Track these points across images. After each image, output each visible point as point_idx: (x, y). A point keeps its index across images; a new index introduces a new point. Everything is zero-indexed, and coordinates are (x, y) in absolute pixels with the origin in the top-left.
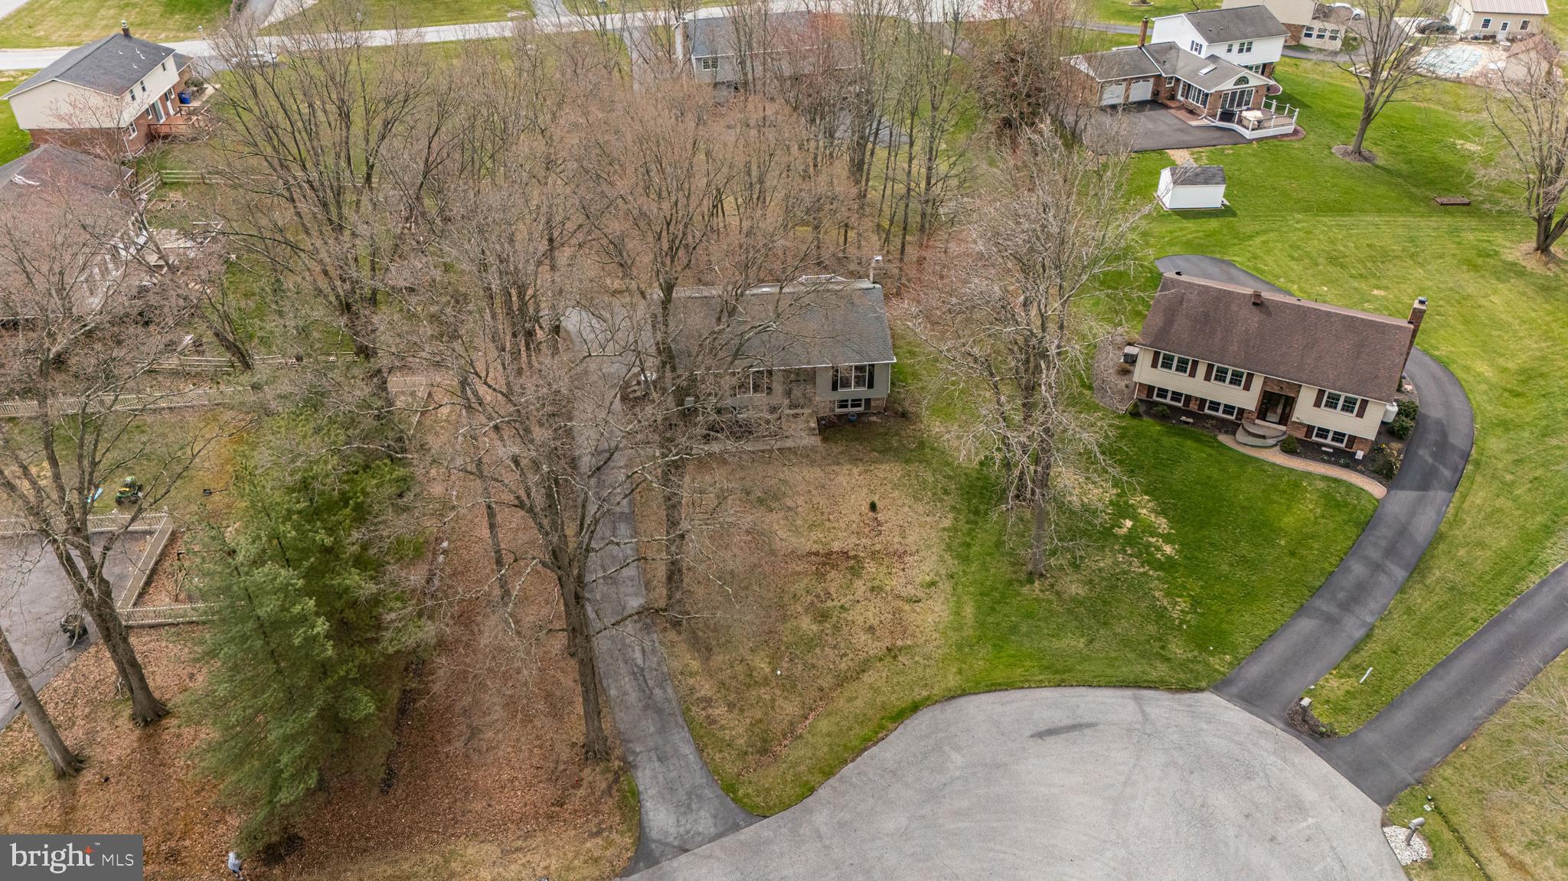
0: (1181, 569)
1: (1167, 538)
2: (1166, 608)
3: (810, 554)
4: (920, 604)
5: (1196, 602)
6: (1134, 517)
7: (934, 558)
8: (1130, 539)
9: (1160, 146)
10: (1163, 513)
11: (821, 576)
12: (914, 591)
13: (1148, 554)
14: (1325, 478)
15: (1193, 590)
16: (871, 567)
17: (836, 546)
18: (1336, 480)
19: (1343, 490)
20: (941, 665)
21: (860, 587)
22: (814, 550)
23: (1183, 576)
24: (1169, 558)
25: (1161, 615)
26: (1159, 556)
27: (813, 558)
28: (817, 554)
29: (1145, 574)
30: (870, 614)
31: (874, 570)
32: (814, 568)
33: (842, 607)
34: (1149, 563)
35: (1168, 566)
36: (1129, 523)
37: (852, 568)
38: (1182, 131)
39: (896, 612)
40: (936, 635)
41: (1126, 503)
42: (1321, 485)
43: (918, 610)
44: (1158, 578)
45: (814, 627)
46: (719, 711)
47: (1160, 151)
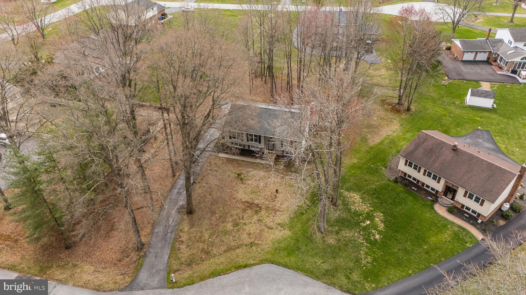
0: (377, 245)
1: (380, 232)
2: (361, 259)
3: (245, 202)
4: (272, 230)
5: (375, 260)
6: (372, 221)
7: (288, 215)
8: (365, 229)
9: (478, 79)
10: (384, 222)
11: (244, 210)
12: (273, 225)
13: (368, 236)
14: (459, 227)
15: (377, 255)
16: (263, 212)
17: (256, 202)
18: (464, 229)
19: (464, 234)
20: (265, 254)
21: (255, 218)
22: (248, 201)
23: (377, 248)
24: (376, 240)
25: (358, 261)
26: (372, 238)
27: (246, 204)
28: (248, 203)
29: (362, 243)
30: (252, 229)
31: (264, 213)
32: (244, 207)
33: (245, 223)
34: (366, 240)
35: (374, 243)
36: (368, 222)
37: (257, 211)
38: (491, 75)
39: (262, 230)
40: (270, 243)
41: (372, 214)
42: (456, 229)
43: (270, 232)
44: (366, 247)
45: (231, 228)
46: (183, 247)
47: (477, 81)
